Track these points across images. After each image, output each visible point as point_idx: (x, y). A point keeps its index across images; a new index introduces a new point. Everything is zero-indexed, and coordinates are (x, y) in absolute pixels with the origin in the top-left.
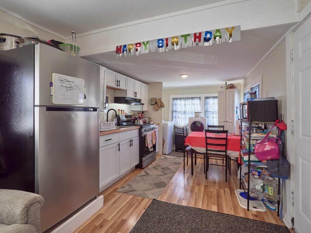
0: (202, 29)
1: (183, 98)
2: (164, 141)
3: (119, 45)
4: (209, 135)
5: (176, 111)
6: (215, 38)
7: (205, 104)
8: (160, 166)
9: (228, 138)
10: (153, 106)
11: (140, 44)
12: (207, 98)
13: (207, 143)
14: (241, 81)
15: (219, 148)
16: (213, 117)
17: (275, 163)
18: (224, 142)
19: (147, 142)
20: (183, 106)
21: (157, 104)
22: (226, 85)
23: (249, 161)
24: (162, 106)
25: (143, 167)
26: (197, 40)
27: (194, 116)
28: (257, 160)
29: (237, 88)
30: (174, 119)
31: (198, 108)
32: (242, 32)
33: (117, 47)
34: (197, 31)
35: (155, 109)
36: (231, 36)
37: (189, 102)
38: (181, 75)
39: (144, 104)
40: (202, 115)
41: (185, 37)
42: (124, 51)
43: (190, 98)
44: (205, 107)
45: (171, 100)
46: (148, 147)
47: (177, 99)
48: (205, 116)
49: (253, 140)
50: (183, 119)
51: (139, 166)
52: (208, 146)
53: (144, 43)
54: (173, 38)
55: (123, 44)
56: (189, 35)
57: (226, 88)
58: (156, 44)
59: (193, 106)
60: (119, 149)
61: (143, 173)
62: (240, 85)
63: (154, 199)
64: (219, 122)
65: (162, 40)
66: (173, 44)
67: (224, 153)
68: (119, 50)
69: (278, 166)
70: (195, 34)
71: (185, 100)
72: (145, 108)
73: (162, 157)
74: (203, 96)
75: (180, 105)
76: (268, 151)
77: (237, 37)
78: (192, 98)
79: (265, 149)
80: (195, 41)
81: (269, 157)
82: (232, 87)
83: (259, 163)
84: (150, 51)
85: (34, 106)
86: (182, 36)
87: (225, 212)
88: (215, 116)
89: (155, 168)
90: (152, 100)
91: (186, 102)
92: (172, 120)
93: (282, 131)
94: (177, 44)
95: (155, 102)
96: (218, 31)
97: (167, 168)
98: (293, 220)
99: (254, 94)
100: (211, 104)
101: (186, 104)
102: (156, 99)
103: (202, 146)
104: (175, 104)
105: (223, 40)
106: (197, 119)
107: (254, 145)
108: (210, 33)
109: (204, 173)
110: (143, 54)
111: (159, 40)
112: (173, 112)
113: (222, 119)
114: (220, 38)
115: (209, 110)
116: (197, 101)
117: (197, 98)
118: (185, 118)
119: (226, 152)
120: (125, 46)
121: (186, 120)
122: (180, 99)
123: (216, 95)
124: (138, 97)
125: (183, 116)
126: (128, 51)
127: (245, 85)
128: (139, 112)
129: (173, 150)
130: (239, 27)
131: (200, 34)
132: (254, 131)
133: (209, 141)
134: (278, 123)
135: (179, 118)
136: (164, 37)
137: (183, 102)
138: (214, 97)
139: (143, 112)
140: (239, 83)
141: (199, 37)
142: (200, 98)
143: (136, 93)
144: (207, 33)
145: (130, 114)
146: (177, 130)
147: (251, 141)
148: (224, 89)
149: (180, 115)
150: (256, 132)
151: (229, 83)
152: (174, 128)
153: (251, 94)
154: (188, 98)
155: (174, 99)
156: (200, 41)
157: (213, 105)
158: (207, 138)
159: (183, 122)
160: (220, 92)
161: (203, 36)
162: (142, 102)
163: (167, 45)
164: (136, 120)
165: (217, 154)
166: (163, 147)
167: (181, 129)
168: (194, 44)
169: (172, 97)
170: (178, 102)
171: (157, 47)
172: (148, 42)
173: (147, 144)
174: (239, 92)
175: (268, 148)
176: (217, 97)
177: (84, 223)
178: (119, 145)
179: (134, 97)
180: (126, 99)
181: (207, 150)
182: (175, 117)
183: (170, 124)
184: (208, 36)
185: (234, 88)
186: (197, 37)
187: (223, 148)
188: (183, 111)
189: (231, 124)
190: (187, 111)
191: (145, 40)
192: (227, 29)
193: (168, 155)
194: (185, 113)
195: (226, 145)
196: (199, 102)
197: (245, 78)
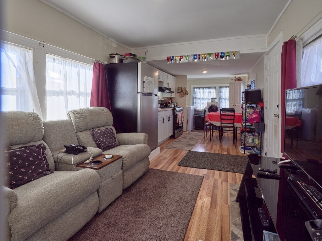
0: (219, 51)
1: (202, 88)
2: (187, 121)
3: (169, 56)
4: (223, 113)
5: (196, 98)
6: (226, 56)
7: (219, 92)
8: (187, 137)
9: (235, 115)
10: (179, 93)
11: (182, 56)
12: (220, 87)
13: (221, 118)
14: (246, 75)
15: (228, 122)
16: (225, 103)
17: (257, 124)
18: (232, 117)
19: (178, 120)
20: (202, 94)
21: (183, 92)
22: (235, 78)
23: (245, 125)
24: (186, 93)
25: (176, 137)
26: (217, 57)
27: (210, 101)
28: (250, 125)
29: (243, 80)
30: (194, 105)
31: (214, 96)
32: (241, 55)
33: (168, 57)
34: (217, 52)
35: (181, 96)
36: (235, 55)
37: (206, 90)
38: (202, 71)
39: (173, 92)
40: (217, 101)
41: (210, 54)
42: (172, 60)
43: (207, 87)
44: (219, 94)
45: (192, 88)
46: (179, 123)
47: (197, 88)
48: (219, 101)
49: (248, 113)
50: (201, 104)
51: (173, 137)
52: (222, 120)
53: (185, 56)
54: (203, 54)
55: (172, 56)
56: (212, 54)
57: (235, 80)
58: (193, 58)
59: (210, 94)
60: (164, 122)
61: (176, 140)
62: (246, 78)
63: (189, 150)
64: (230, 106)
65: (196, 55)
66: (203, 58)
67: (232, 125)
68: (169, 59)
69: (259, 125)
70: (215, 53)
71: (204, 89)
72: (174, 95)
73: (187, 132)
74: (217, 86)
75: (199, 93)
76: (254, 118)
77: (238, 57)
78: (209, 88)
79: (253, 117)
80: (215, 57)
81: (255, 122)
82: (239, 79)
83: (251, 126)
84: (189, 61)
85: (137, 93)
86: (208, 54)
87: (232, 154)
88: (226, 102)
89: (184, 138)
90: (178, 89)
91: (204, 91)
92: (193, 105)
93: (262, 108)
94: (205, 58)
95: (181, 90)
96: (228, 52)
97: (192, 138)
98: (266, 154)
99: (249, 86)
100: (224, 92)
101: (204, 92)
102: (182, 88)
103: (217, 121)
104: (195, 92)
105: (231, 58)
106: (213, 104)
107: (248, 116)
108: (224, 53)
109: (219, 140)
110: (184, 63)
111: (194, 55)
112: (193, 98)
113: (232, 103)
114: (229, 56)
115: (222, 97)
116: (213, 90)
117: (213, 87)
118: (203, 103)
119: (233, 124)
120: (173, 57)
121: (204, 105)
122: (200, 88)
123: (228, 85)
124: (170, 87)
125: (202, 101)
126: (175, 60)
127: (249, 78)
128: (168, 98)
129: (194, 129)
130: (239, 51)
131: (218, 53)
132: (249, 108)
133: (223, 117)
134: (261, 103)
135: (199, 103)
136: (198, 53)
137: (202, 90)
138: (226, 87)
139: (171, 98)
140: (245, 76)
141: (218, 55)
142: (215, 88)
143: (168, 84)
144: (222, 53)
145: (163, 99)
146: (197, 112)
147: (246, 114)
148: (233, 81)
149: (199, 101)
150: (250, 109)
151: (237, 76)
152: (195, 111)
153: (248, 86)
154: (205, 88)
155: (194, 88)
156: (218, 57)
157: (225, 93)
158: (221, 115)
159: (202, 106)
160: (230, 83)
161: (220, 54)
162: (172, 90)
163: (199, 58)
164: (169, 104)
165: (227, 126)
166: (187, 126)
167: (200, 111)
168: (215, 59)
169: (193, 86)
170: (198, 90)
171: (193, 59)
172: (188, 56)
173: (178, 121)
174: (244, 83)
175: (254, 116)
176: (228, 87)
177: (154, 158)
178: (163, 119)
179: (167, 87)
180: (163, 88)
181: (221, 123)
182: (195, 103)
183: (192, 108)
184: (223, 54)
185: (240, 80)
186: (216, 55)
187: (232, 122)
188: (202, 98)
189: (238, 107)
190: (205, 98)
191: (186, 55)
192: (233, 52)
193: (191, 131)
194: (203, 99)
195: (233, 120)
196: (214, 90)
197: (249, 74)
